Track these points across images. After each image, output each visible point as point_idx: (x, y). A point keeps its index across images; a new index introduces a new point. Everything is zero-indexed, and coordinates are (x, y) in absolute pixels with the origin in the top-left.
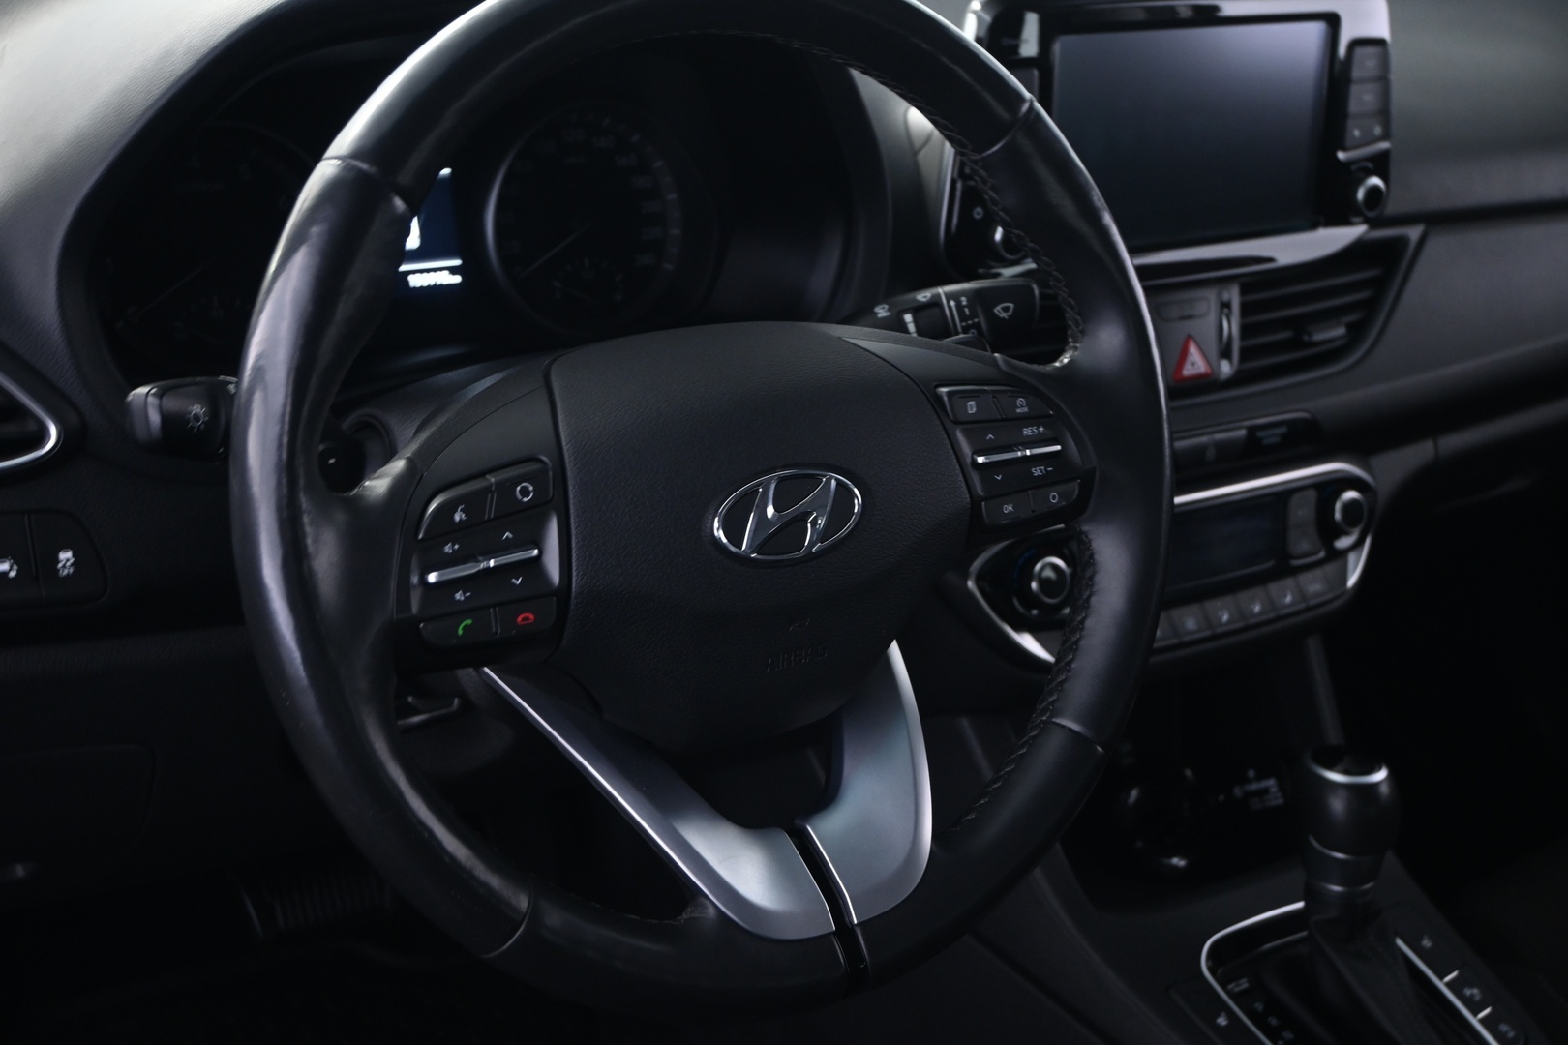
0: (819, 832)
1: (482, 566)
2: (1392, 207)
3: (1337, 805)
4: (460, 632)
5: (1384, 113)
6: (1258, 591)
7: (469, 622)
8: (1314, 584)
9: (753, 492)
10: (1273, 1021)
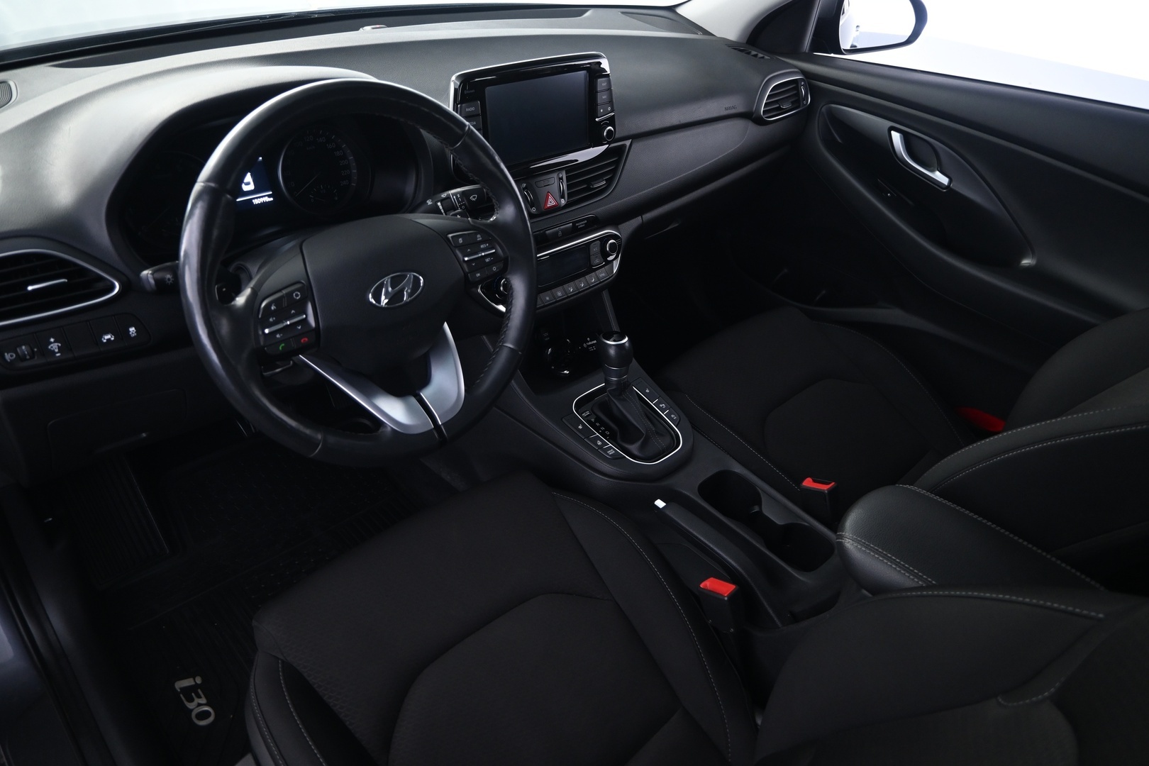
0: (425, 394)
1: (285, 324)
2: (617, 136)
3: (612, 352)
4: (280, 348)
5: (611, 102)
6: (582, 279)
7: (283, 345)
8: (602, 274)
9: (382, 283)
10: (598, 424)
